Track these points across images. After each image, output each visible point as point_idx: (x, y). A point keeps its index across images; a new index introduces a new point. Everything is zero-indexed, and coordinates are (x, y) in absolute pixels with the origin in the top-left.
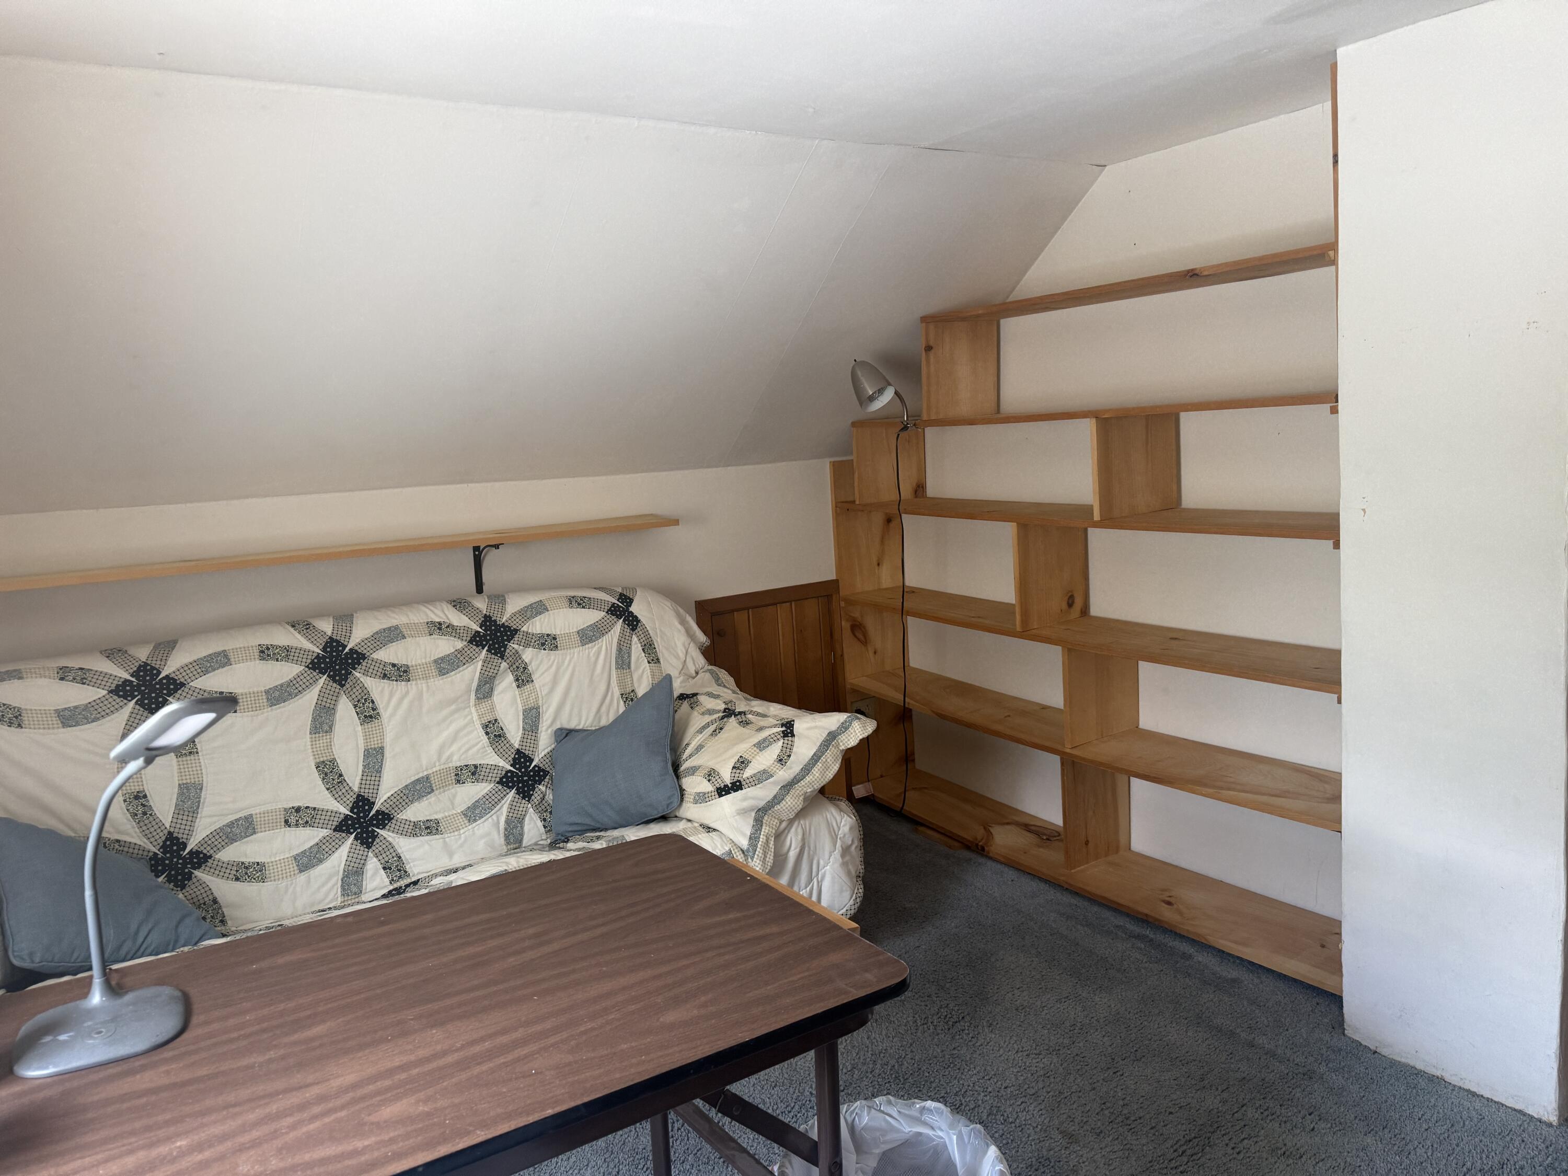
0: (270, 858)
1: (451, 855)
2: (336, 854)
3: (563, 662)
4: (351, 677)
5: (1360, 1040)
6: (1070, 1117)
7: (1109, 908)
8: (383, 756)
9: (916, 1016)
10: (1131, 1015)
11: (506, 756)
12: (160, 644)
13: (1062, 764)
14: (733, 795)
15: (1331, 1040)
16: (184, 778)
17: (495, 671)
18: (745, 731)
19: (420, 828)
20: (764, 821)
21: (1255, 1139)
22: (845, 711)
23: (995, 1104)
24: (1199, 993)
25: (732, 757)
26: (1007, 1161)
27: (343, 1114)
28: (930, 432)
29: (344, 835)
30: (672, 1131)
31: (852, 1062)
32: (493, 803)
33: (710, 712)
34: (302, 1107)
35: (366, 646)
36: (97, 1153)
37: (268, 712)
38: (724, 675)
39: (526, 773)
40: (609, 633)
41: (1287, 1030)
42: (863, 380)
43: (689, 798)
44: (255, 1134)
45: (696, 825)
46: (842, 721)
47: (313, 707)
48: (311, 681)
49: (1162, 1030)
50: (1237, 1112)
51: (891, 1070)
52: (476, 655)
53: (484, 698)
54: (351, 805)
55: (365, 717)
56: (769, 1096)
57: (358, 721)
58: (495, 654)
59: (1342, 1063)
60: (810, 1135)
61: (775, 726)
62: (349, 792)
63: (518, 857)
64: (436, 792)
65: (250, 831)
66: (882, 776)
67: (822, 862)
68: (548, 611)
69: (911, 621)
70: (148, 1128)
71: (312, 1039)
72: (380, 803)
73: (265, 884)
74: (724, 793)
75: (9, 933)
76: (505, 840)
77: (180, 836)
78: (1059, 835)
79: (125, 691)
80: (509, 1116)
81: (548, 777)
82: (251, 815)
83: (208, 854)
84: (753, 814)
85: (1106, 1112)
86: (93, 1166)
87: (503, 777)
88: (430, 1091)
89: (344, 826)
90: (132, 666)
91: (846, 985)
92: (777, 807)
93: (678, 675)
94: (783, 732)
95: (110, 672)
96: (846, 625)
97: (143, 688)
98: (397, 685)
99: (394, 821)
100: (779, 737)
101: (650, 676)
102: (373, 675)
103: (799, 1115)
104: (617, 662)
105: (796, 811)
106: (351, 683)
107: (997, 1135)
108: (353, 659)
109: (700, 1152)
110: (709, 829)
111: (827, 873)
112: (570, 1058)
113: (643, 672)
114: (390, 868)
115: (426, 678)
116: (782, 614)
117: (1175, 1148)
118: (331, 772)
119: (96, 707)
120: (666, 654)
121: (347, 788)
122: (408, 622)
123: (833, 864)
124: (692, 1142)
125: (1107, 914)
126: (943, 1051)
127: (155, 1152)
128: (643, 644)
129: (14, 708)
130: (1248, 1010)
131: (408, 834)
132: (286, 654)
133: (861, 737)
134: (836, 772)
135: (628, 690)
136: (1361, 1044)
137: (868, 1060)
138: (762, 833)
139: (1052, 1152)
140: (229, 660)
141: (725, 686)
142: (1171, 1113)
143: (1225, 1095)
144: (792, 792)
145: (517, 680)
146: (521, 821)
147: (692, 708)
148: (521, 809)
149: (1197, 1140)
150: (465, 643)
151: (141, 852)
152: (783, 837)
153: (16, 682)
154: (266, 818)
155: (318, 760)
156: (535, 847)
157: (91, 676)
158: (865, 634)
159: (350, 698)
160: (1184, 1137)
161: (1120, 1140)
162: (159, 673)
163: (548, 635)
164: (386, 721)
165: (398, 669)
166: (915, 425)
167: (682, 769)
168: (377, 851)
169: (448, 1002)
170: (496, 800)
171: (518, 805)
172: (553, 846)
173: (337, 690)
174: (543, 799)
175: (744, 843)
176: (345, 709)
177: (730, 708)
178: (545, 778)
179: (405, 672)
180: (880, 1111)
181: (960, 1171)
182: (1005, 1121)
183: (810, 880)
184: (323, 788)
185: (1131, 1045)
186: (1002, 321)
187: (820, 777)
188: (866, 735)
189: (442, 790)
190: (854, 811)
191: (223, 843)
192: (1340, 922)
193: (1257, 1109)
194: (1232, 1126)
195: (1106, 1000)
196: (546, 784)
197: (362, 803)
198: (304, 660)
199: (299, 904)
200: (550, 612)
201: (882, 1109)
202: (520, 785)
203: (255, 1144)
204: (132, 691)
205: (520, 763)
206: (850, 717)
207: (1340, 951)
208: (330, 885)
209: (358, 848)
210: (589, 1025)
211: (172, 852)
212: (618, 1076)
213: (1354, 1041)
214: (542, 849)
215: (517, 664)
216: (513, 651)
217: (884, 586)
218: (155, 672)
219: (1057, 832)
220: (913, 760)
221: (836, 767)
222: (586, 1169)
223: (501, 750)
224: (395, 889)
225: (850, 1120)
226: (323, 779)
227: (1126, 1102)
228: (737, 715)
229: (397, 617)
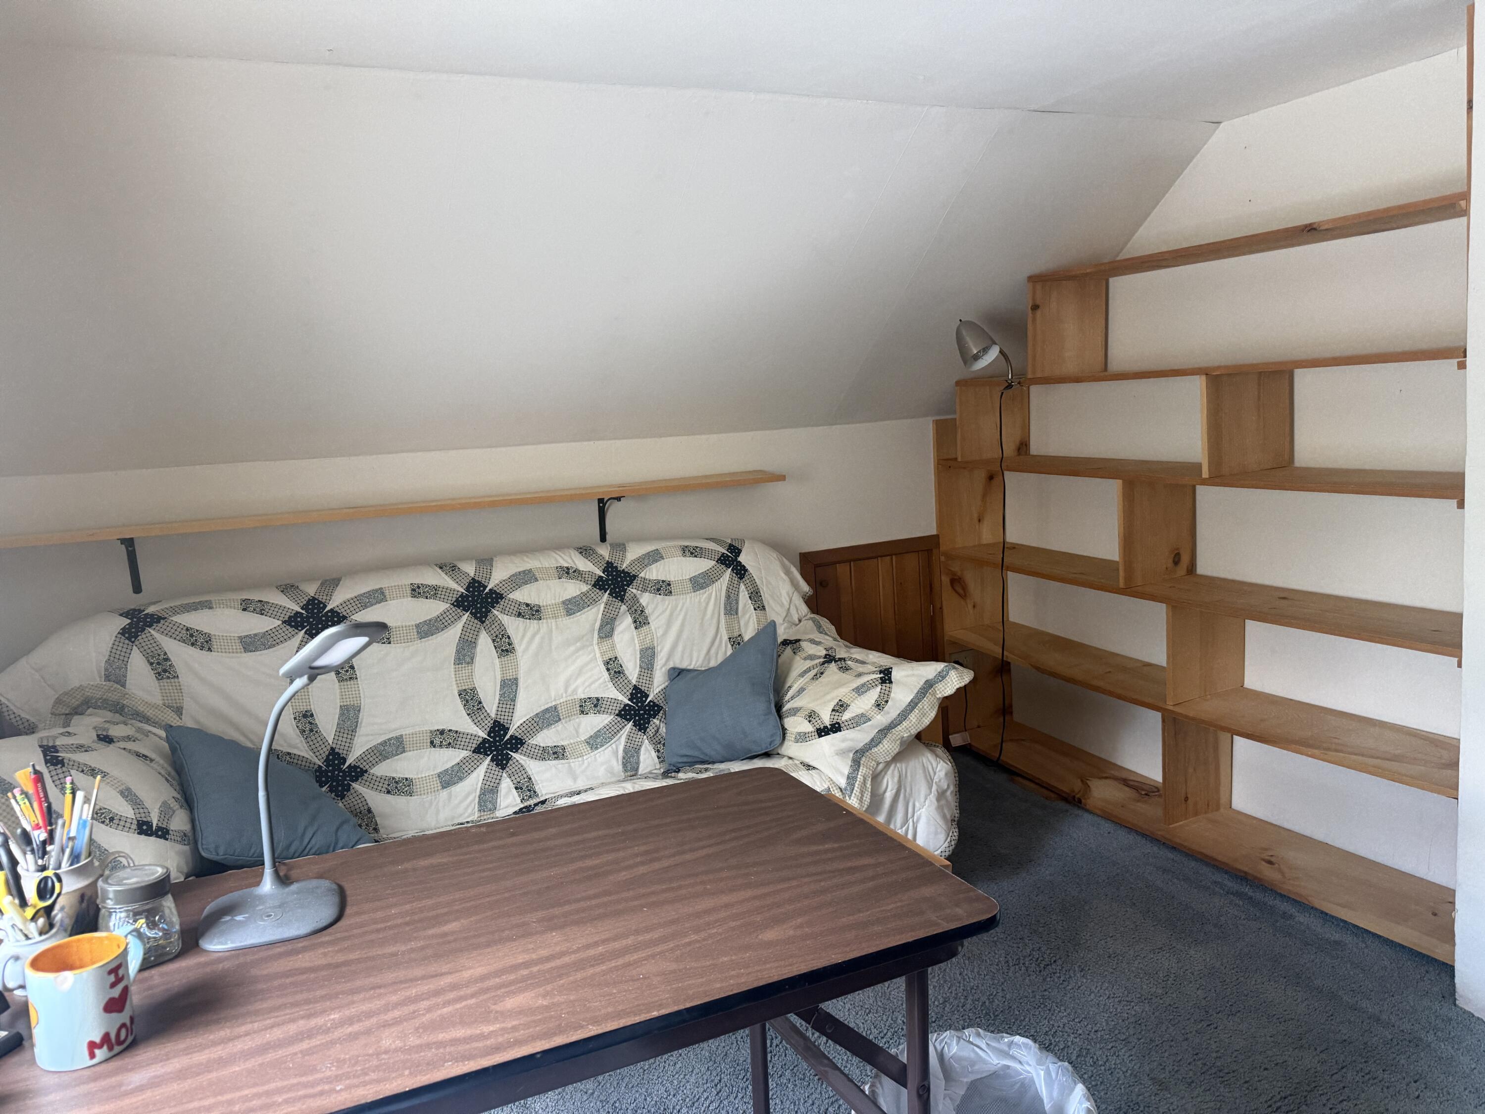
0: (417, 774)
1: (575, 779)
2: (474, 775)
3: (677, 606)
4: (490, 615)
5: (1472, 1012)
6: (1161, 1065)
7: (1207, 864)
8: (517, 687)
9: (1008, 957)
10: (1227, 969)
11: (625, 691)
12: (326, 581)
13: (1163, 721)
14: (832, 736)
15: (1441, 1009)
16: (345, 700)
17: (616, 613)
18: (845, 676)
19: (548, 753)
20: (862, 762)
21: (1355, 1102)
22: (944, 661)
23: (1085, 1046)
24: (1300, 953)
25: (833, 699)
26: (1096, 1101)
27: (472, 1001)
28: (1034, 389)
29: (482, 756)
30: (771, 1046)
31: (944, 995)
32: (613, 733)
33: (811, 657)
34: (437, 993)
35: (503, 587)
36: (265, 1019)
37: (417, 644)
38: (825, 623)
39: (642, 708)
40: (719, 581)
41: (1393, 996)
42: (968, 339)
43: (790, 737)
44: (396, 1013)
45: (798, 762)
46: (939, 669)
47: (457, 641)
48: (456, 617)
49: (1258, 986)
50: (1336, 1073)
51: (982, 1006)
52: (599, 598)
53: (606, 637)
54: (488, 729)
55: (502, 650)
56: (862, 1021)
57: (496, 654)
58: (616, 597)
59: (1452, 1033)
60: (900, 1058)
61: (873, 673)
62: (487, 717)
63: (634, 783)
64: (563, 721)
65: (400, 750)
66: (979, 727)
67: (917, 804)
68: (663, 559)
69: (1011, 576)
70: (307, 1002)
71: (445, 935)
72: (514, 729)
73: (413, 797)
74: (823, 734)
75: (198, 828)
76: (623, 767)
77: (341, 752)
78: (1158, 791)
79: (296, 622)
80: (619, 1015)
81: (661, 712)
82: (402, 736)
83: (364, 769)
84: (851, 755)
85: (1199, 1063)
86: (262, 1030)
87: (622, 710)
88: (549, 987)
89: (481, 749)
90: (303, 600)
91: (937, 917)
92: (875, 750)
93: (781, 622)
94: (881, 678)
95: (284, 604)
96: (946, 580)
97: (311, 620)
98: (530, 623)
99: (525, 746)
100: (877, 683)
101: (756, 622)
102: (509, 614)
103: (891, 1042)
104: (725, 608)
105: (892, 754)
106: (490, 620)
107: (1086, 1076)
108: (492, 599)
109: (796, 1068)
110: (809, 767)
111: (923, 815)
112: (674, 966)
113: (750, 618)
114: (521, 788)
115: (555, 617)
116: (883, 565)
117: (1269, 1103)
118: (472, 699)
119: (272, 635)
120: (771, 602)
121: (485, 714)
122: (540, 566)
123: (928, 806)
124: (789, 1058)
125: (1205, 870)
126: (1033, 992)
127: (314, 1022)
128: (750, 592)
129: (206, 634)
130: (1352, 973)
131: (538, 758)
132: (433, 592)
133: (958, 686)
134: (932, 718)
135: (736, 634)
136: (1473, 1016)
137: (960, 994)
138: (860, 773)
139: (1141, 1098)
140: (385, 596)
141: (826, 634)
142: (1266, 1069)
143: (1323, 1056)
144: (889, 736)
145: (635, 622)
146: (638, 751)
147: (794, 653)
148: (637, 740)
149: (1293, 1097)
150: (590, 587)
151: (308, 764)
152: (880, 778)
153: (206, 612)
154: (415, 739)
155: (460, 688)
156: (649, 775)
157: (269, 607)
158: (964, 588)
159: (490, 634)
160: (1279, 1093)
161: (1211, 1091)
162: (325, 606)
163: (663, 581)
164: (520, 655)
165: (531, 609)
166: (1019, 383)
167: (784, 709)
168: (510, 772)
169: (567, 908)
170: (615, 731)
171: (635, 736)
172: (666, 775)
173: (478, 626)
174: (657, 731)
175: (843, 782)
176: (484, 643)
177: (830, 653)
178: (659, 713)
179: (537, 611)
180: (969, 1042)
181: (1048, 1106)
182: (1095, 1063)
183: (906, 821)
184: (464, 713)
185: (1226, 1000)
186: (1111, 280)
187: (917, 723)
188: (963, 684)
189: (568, 719)
190: (950, 758)
191: (377, 760)
192: (1454, 891)
193: (1358, 1072)
194: (1331, 1087)
195: (1201, 953)
196: (660, 718)
197: (498, 728)
198: (450, 598)
199: (442, 816)
200: (666, 560)
201: (971, 1040)
202: (637, 718)
203: (397, 1022)
204: (302, 622)
205: (637, 698)
206: (946, 666)
207: (1453, 920)
208: (469, 800)
209: (494, 768)
210: (694, 937)
211: (333, 765)
212: (718, 985)
213: (1465, 1012)
214: (655, 778)
215: (635, 607)
216: (632, 595)
217: (984, 542)
218: (322, 605)
219: (1156, 788)
220: (1011, 713)
221: (933, 714)
222: (691, 1075)
223: (621, 686)
224: (526, 807)
225: (939, 1048)
226: (465, 706)
227: (1219, 1055)
228: (837, 661)
229: (531, 562)
